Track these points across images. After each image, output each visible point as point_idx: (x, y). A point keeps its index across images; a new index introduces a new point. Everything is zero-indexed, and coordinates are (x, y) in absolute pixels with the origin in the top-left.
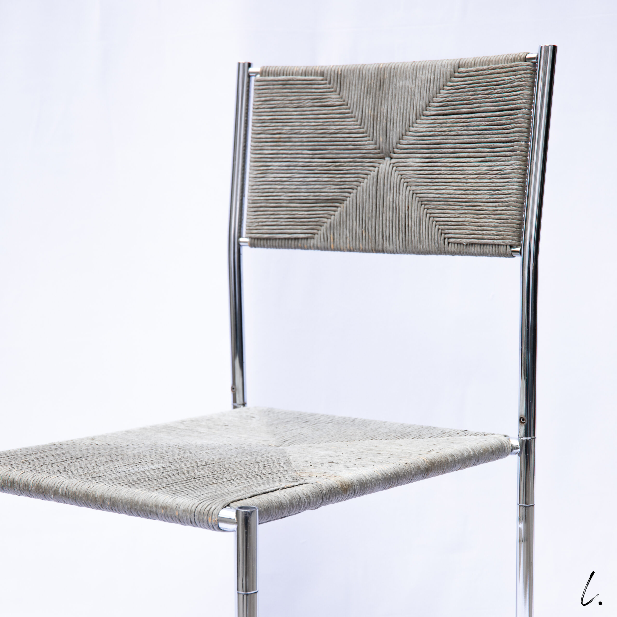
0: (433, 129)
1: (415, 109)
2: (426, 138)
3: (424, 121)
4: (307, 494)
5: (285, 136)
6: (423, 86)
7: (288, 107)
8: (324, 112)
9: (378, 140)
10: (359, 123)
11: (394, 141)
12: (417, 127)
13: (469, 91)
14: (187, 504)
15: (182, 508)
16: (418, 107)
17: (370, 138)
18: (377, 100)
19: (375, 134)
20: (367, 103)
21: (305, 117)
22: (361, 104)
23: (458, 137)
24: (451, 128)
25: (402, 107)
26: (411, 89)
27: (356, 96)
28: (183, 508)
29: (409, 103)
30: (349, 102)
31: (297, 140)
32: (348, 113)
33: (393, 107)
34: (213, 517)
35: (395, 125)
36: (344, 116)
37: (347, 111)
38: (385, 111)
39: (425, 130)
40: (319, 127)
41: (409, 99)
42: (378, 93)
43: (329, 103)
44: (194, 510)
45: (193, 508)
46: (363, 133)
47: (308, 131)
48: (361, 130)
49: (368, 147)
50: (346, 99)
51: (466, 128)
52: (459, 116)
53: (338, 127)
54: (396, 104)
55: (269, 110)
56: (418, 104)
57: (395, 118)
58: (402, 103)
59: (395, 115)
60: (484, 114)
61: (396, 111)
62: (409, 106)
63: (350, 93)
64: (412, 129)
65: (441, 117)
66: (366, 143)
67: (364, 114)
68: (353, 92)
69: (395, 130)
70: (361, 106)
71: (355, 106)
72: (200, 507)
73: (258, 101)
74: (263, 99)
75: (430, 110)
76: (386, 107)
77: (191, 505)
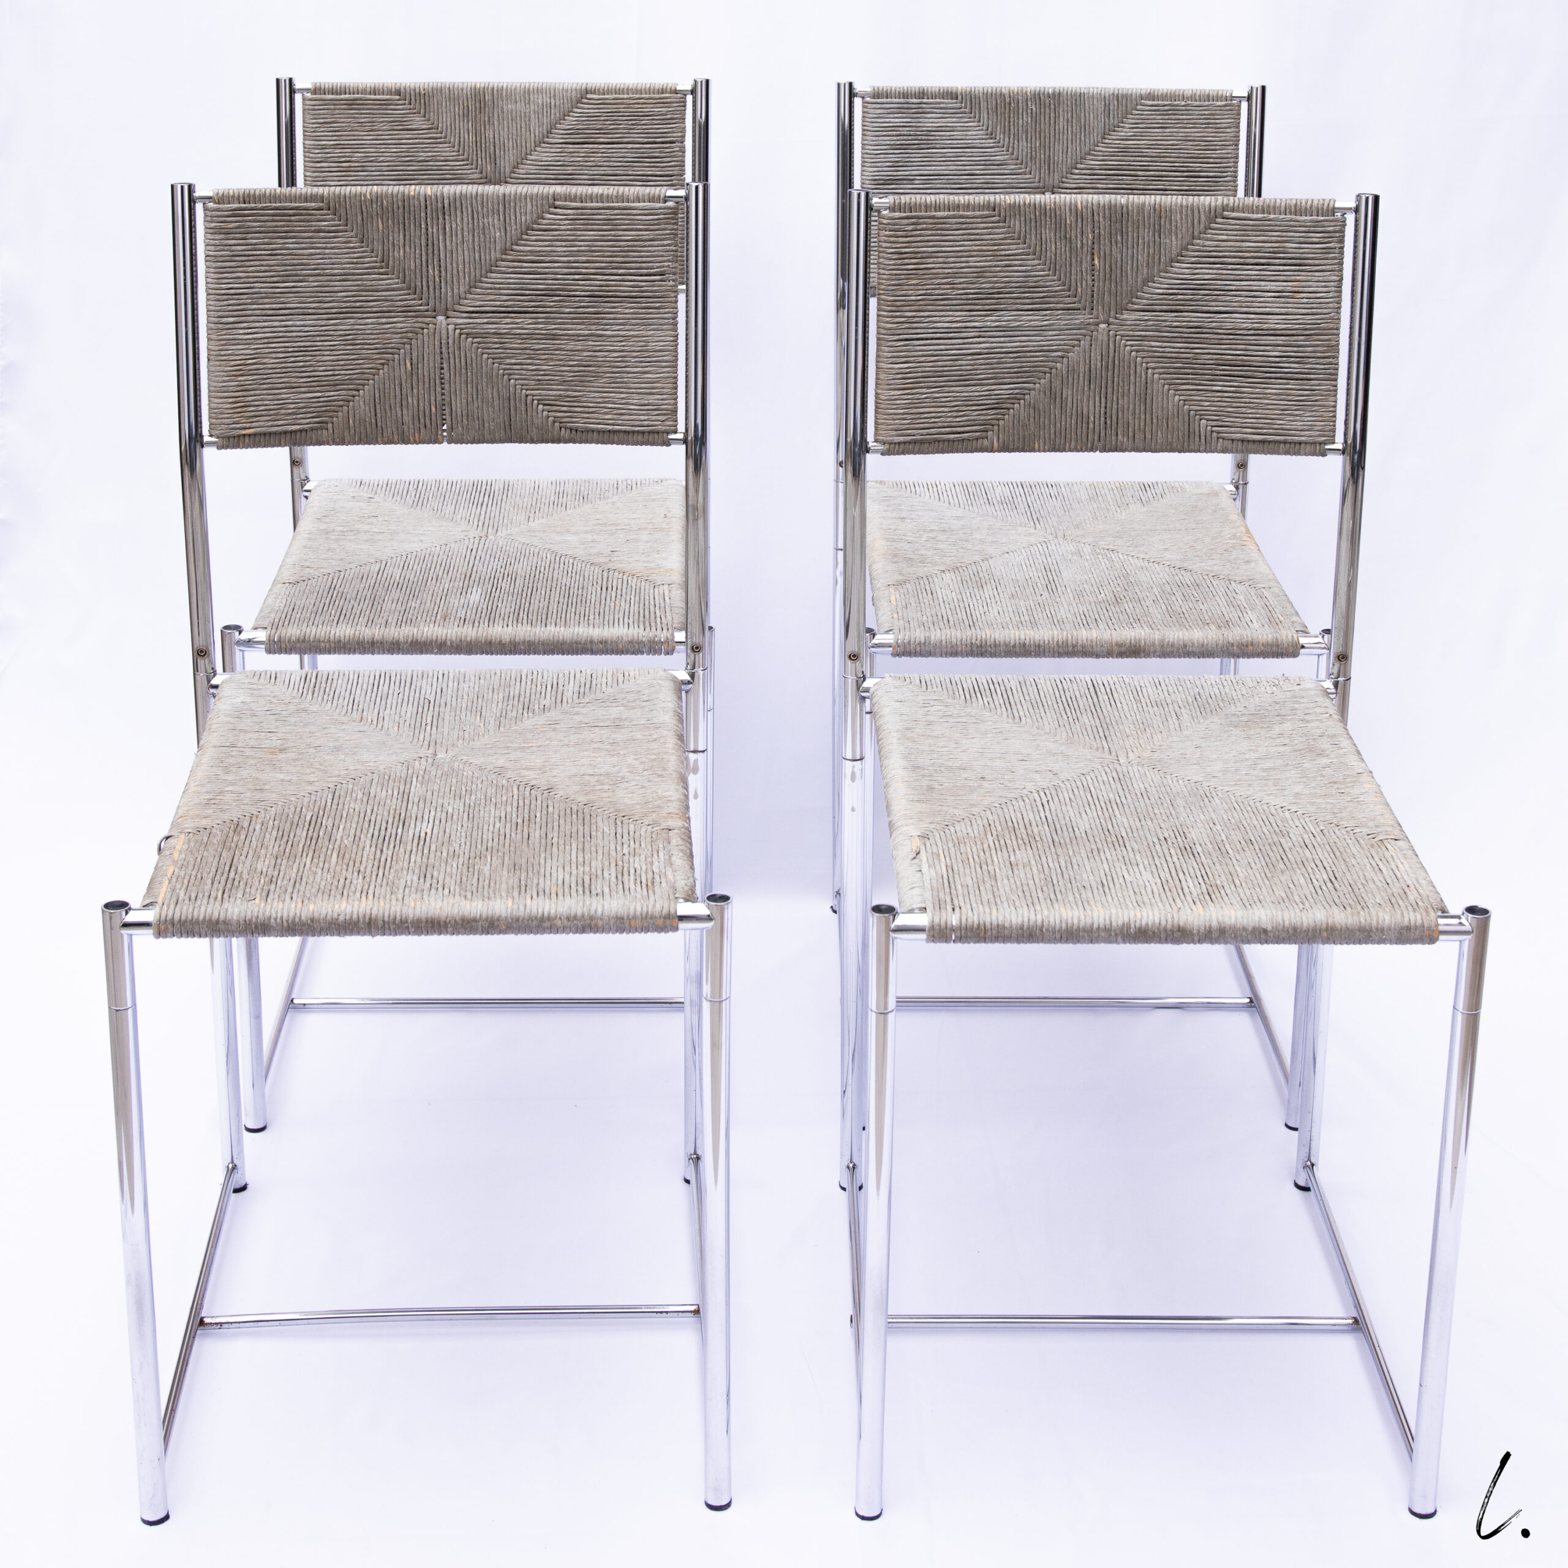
0: (562, 158)
1: (532, 136)
2: (551, 168)
3: (547, 150)
5: (356, 164)
6: (540, 111)
7: (357, 131)
8: (407, 136)
9: (484, 169)
10: (456, 148)
11: (507, 169)
12: (537, 155)
13: (607, 120)
16: (537, 134)
17: (474, 166)
18: (478, 125)
19: (480, 162)
20: (466, 127)
21: (382, 142)
22: (457, 129)
23: (596, 168)
24: (587, 159)
25: (515, 133)
26: (525, 113)
27: (449, 119)
29: (523, 129)
30: (440, 125)
31: (373, 169)
32: (441, 138)
33: (502, 133)
35: (507, 152)
36: (436, 141)
37: (439, 135)
38: (491, 136)
39: (550, 159)
40: (403, 154)
41: (523, 125)
42: (478, 116)
43: (413, 127)
46: (463, 160)
47: (388, 159)
48: (461, 157)
49: (472, 176)
50: (436, 123)
51: (606, 159)
52: (596, 146)
53: (430, 154)
54: (506, 130)
55: (331, 134)
56: (537, 131)
57: (506, 145)
58: (515, 129)
59: (506, 141)
60: (630, 146)
61: (506, 137)
62: (523, 132)
63: (440, 116)
64: (529, 157)
65: (570, 146)
66: (469, 172)
67: (462, 139)
68: (444, 115)
69: (507, 158)
70: (457, 131)
71: (449, 130)
73: (313, 123)
74: (322, 121)
75: (553, 138)
76: (492, 133)
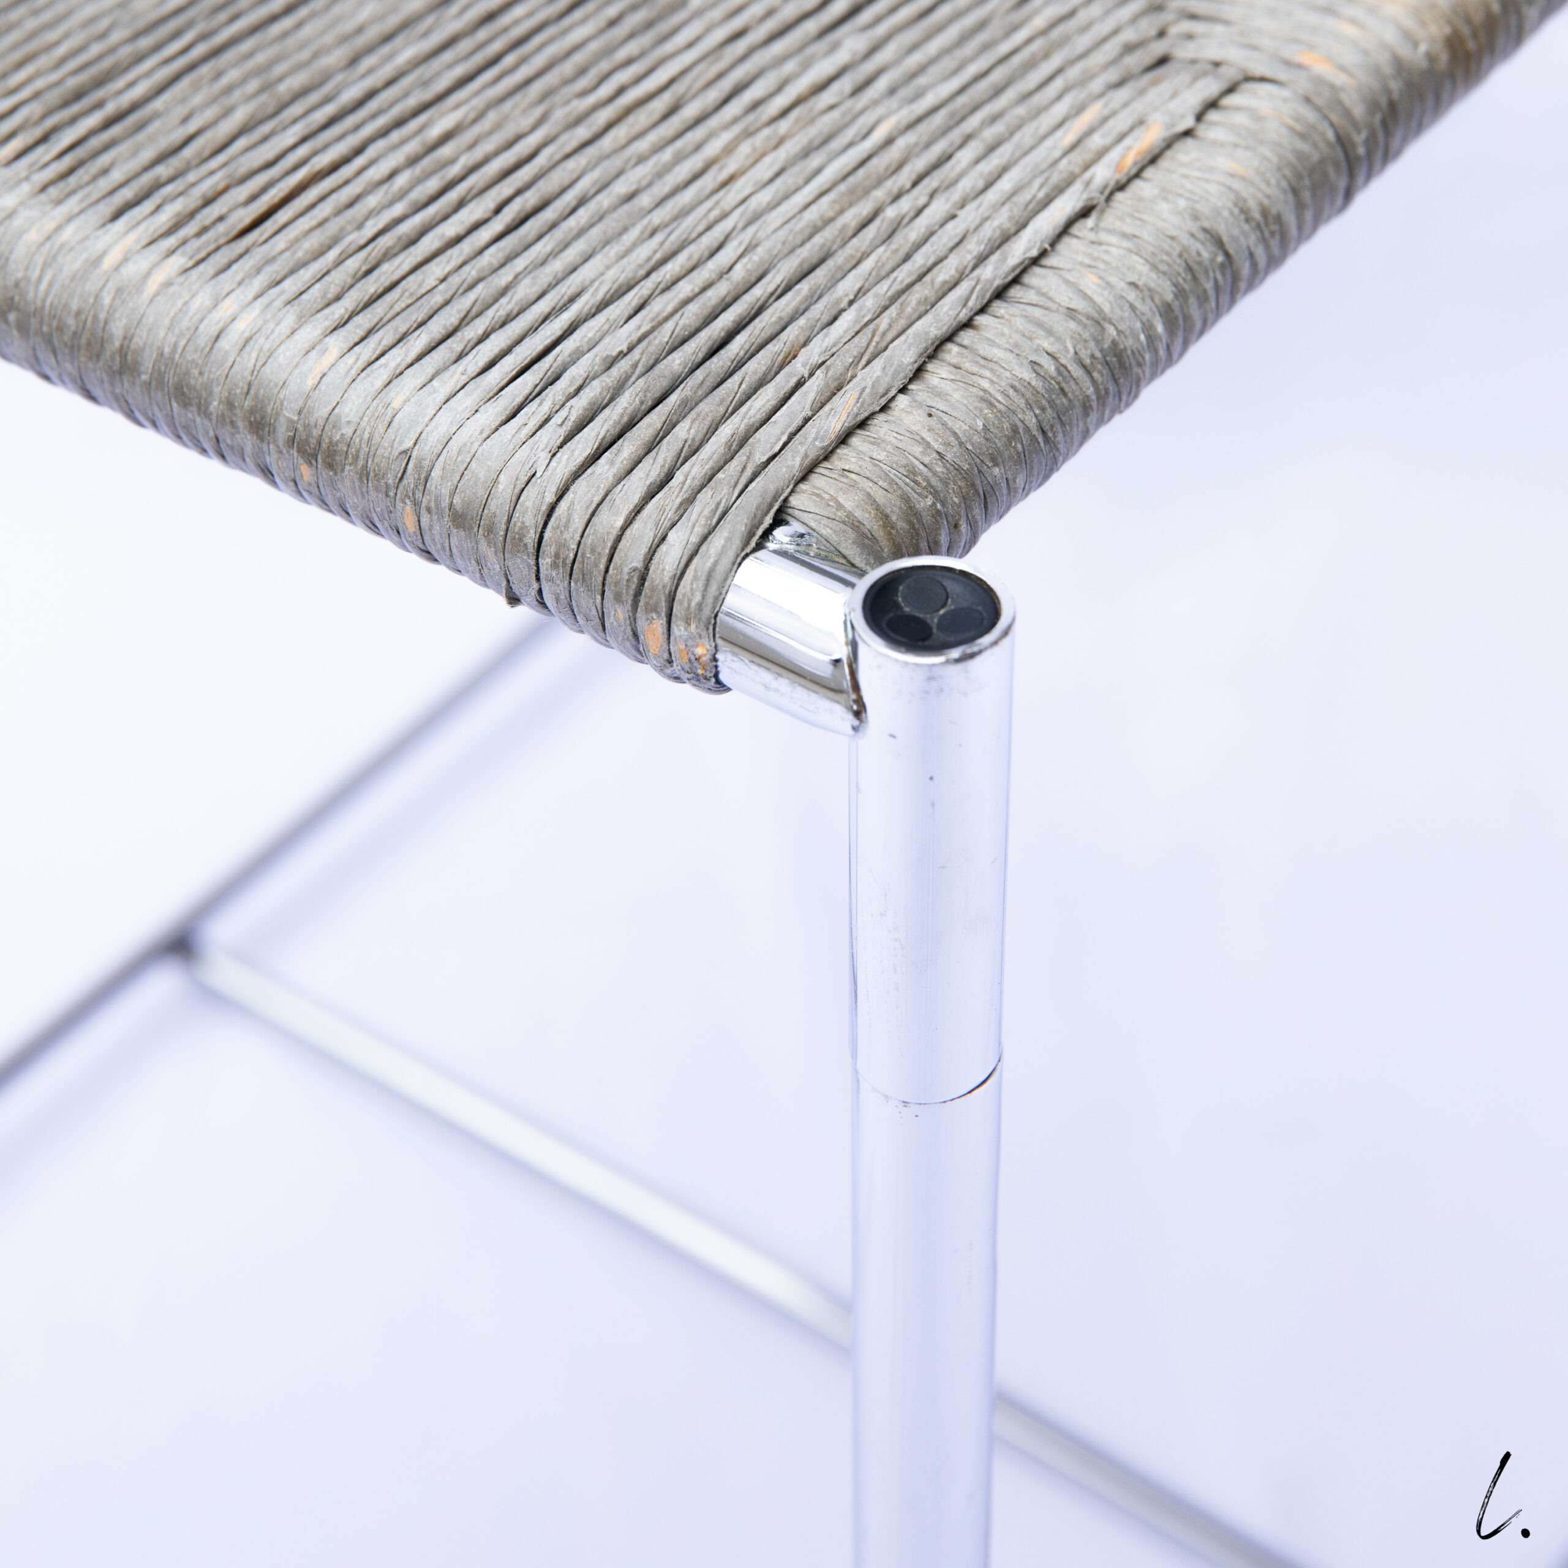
4: (1265, 213)
14: (480, 471)
15: (445, 491)
28: (453, 494)
34: (679, 629)
44: (531, 538)
45: (529, 516)
72: (578, 523)
77: (505, 488)
